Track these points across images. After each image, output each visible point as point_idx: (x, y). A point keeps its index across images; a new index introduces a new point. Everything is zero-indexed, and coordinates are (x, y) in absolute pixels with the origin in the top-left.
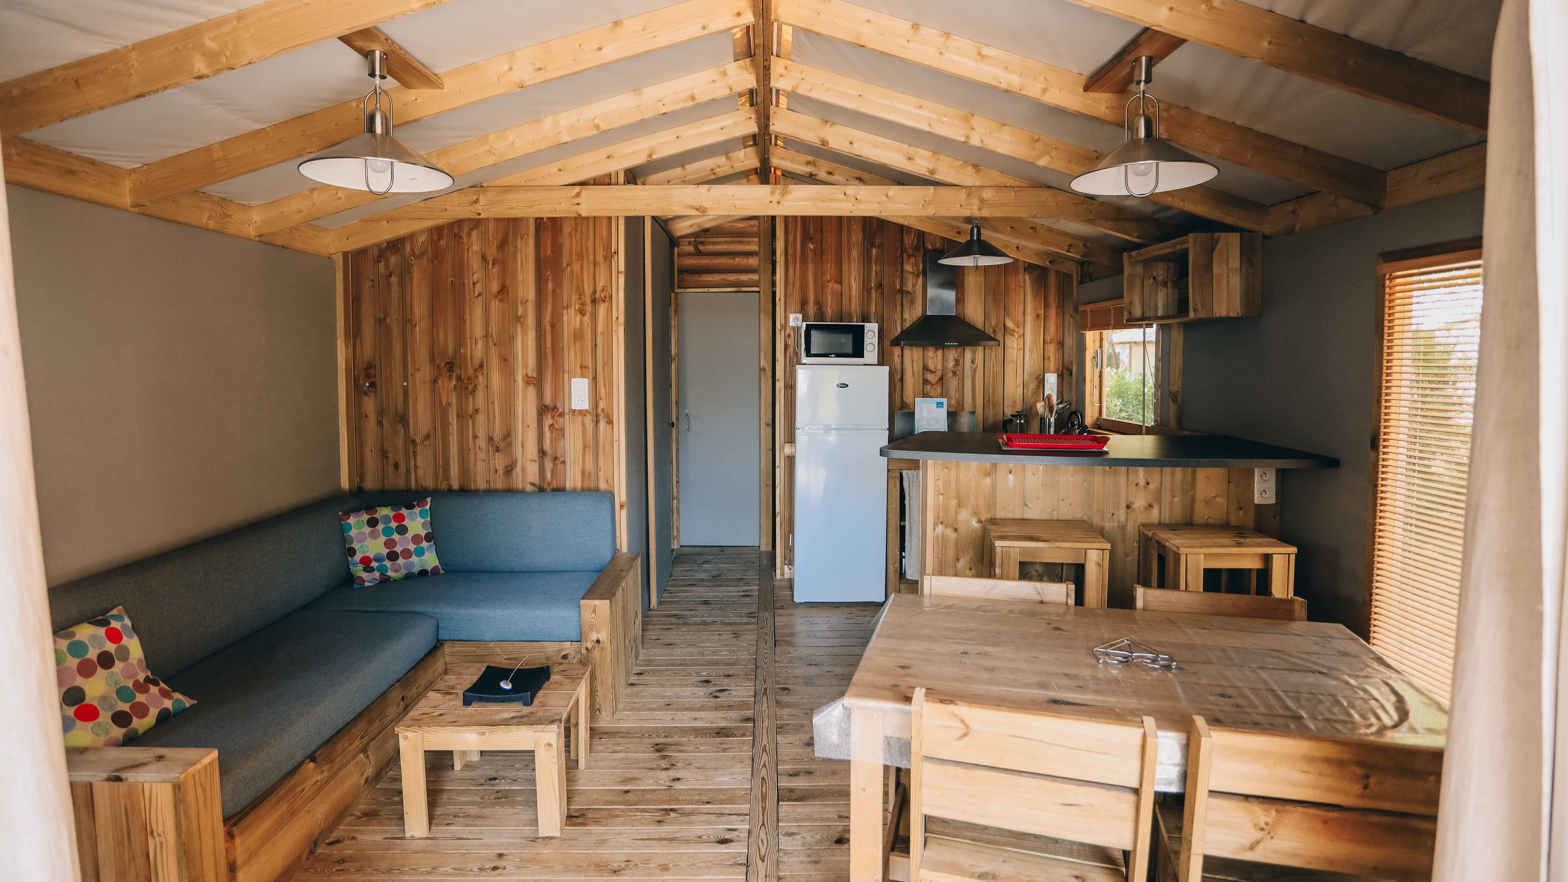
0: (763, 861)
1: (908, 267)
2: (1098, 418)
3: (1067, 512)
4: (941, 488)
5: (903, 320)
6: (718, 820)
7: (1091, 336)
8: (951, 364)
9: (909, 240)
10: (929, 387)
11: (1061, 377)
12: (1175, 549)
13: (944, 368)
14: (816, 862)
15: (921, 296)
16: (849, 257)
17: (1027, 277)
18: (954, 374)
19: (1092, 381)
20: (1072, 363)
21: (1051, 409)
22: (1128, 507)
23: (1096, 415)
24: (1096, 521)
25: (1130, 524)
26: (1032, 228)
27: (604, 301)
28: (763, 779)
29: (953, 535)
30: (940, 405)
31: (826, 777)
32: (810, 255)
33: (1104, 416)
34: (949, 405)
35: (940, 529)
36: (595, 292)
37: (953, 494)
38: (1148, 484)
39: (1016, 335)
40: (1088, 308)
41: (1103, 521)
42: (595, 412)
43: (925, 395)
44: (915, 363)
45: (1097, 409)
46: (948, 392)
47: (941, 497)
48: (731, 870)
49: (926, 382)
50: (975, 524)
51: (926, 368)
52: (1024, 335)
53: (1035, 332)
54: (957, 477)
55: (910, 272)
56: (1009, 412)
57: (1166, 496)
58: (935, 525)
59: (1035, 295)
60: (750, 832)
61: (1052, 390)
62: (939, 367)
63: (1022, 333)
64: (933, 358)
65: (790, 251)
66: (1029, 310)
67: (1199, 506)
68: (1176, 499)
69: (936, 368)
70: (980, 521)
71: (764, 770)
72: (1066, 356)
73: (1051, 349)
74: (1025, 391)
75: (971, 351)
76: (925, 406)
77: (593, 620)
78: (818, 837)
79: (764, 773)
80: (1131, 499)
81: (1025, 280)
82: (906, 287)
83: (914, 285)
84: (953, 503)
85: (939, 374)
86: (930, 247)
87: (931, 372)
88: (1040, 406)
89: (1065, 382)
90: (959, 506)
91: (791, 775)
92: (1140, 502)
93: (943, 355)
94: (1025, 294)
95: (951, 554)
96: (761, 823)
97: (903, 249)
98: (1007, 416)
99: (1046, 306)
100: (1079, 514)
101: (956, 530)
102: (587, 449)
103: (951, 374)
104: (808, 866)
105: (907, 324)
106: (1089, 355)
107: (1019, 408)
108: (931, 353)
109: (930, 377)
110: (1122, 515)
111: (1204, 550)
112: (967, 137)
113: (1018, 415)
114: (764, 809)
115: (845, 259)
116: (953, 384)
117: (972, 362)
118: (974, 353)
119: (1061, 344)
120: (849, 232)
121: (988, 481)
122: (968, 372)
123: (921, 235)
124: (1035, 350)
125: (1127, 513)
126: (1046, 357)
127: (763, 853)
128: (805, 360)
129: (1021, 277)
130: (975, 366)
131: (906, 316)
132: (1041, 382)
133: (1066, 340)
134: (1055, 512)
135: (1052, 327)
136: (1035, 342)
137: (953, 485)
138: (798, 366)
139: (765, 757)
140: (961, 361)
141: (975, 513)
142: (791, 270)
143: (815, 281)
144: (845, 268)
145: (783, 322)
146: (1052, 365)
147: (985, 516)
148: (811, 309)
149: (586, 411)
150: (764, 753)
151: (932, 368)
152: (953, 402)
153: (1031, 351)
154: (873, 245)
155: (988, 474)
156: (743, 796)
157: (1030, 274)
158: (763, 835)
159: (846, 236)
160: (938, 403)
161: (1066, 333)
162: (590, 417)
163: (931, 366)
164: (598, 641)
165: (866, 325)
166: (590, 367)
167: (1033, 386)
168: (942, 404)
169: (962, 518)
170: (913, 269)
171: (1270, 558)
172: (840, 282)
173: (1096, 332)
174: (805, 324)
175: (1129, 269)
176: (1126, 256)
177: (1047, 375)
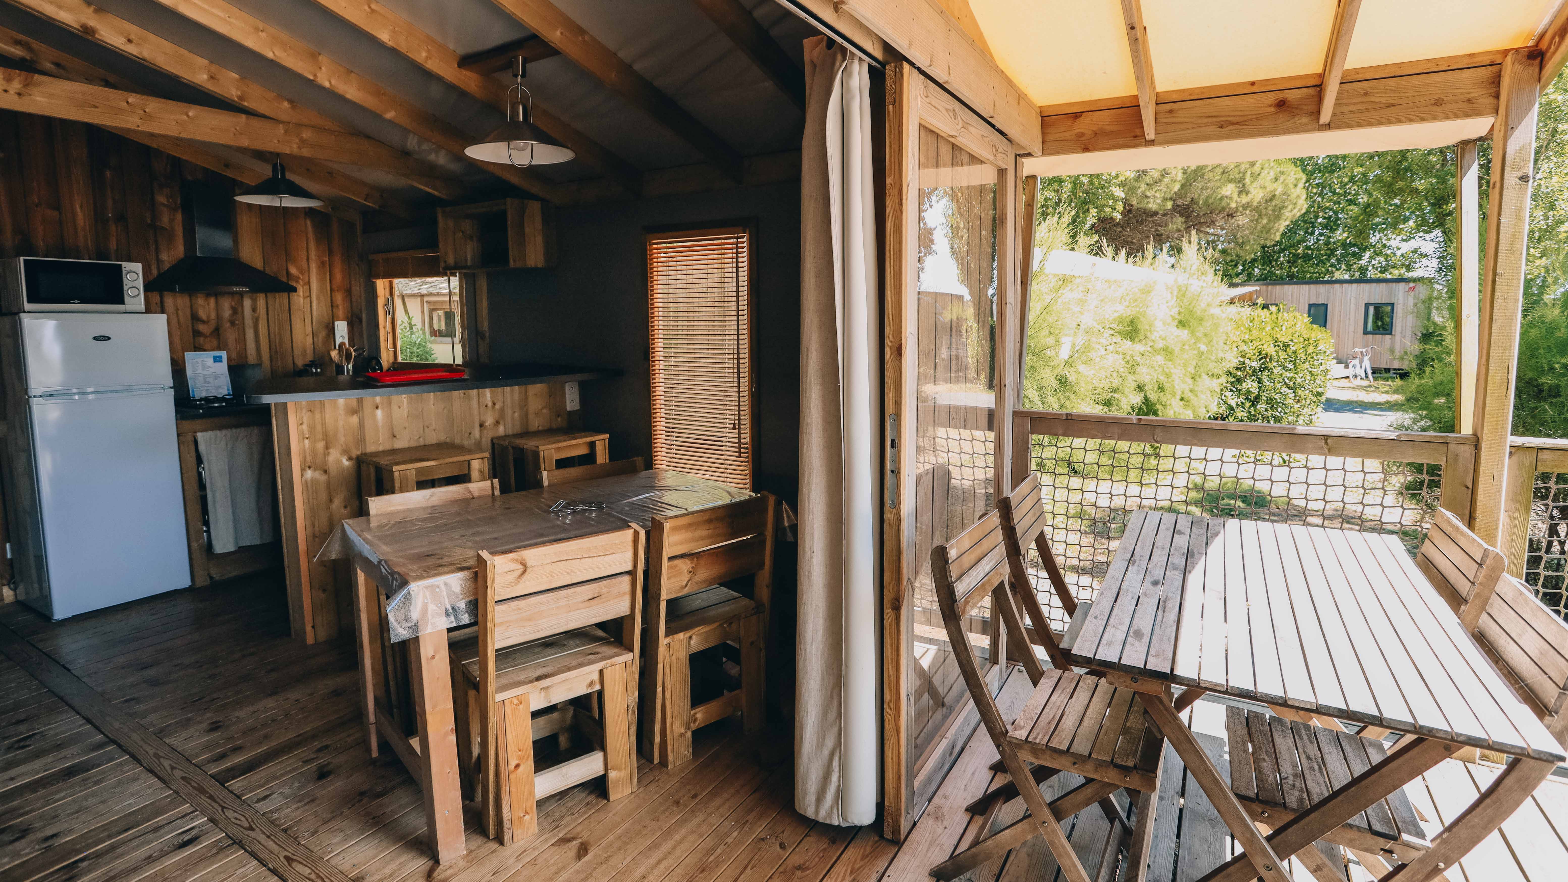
0: (253, 830)
1: (161, 199)
2: (393, 363)
3: (432, 438)
4: (306, 432)
5: (159, 261)
6: (158, 834)
7: (381, 285)
8: (227, 313)
9: (160, 167)
10: (202, 339)
11: (351, 324)
12: (534, 448)
13: (219, 317)
14: (313, 801)
15: (181, 233)
16: (71, 177)
17: (309, 222)
18: (233, 323)
19: (385, 327)
20: (361, 310)
21: (348, 356)
22: (481, 425)
23: (392, 359)
24: (457, 441)
25: (484, 440)
26: (329, 173)
28: (183, 778)
29: (323, 478)
30: (217, 359)
31: (261, 743)
33: (400, 359)
34: (229, 359)
35: (309, 474)
37: (320, 436)
38: (494, 404)
39: (301, 282)
40: (379, 257)
41: (462, 440)
43: (197, 348)
44: (180, 312)
45: (392, 354)
46: (226, 343)
47: (307, 441)
48: (219, 856)
49: (197, 333)
50: (346, 463)
51: (195, 318)
52: (309, 282)
53: (321, 280)
54: (323, 419)
55: (163, 204)
56: (300, 363)
57: (509, 412)
58: (303, 470)
59: (318, 241)
60: (211, 820)
61: (343, 337)
62: (213, 315)
63: (307, 280)
64: (203, 307)
66: (313, 256)
67: (531, 416)
68: (516, 414)
69: (208, 317)
70: (350, 459)
71: (176, 772)
72: (354, 304)
73: (339, 298)
74: (316, 340)
75: (251, 299)
76: (199, 360)
78: (297, 785)
79: (178, 774)
80: (483, 418)
81: (306, 225)
82: (159, 221)
83: (172, 221)
84: (321, 445)
85: (213, 324)
86: (190, 178)
87: (204, 322)
88: (334, 354)
89: (356, 329)
90: (327, 447)
91: (216, 760)
92: (489, 421)
93: (217, 302)
94: (307, 240)
95: (323, 496)
96: (220, 809)
97: (153, 177)
98: (297, 366)
99: (331, 253)
100: (443, 437)
101: (325, 472)
103: (228, 325)
104: (307, 807)
105: (166, 266)
106: (381, 302)
107: (310, 357)
108: (200, 301)
109: (201, 327)
110: (476, 433)
111: (554, 446)
112: (315, 76)
113: (313, 364)
114: (211, 797)
115: (62, 177)
116: (231, 336)
117: (253, 311)
118: (254, 301)
119: (349, 292)
120: (66, 143)
121: (355, 420)
122: (249, 322)
123: (176, 163)
124: (322, 298)
125: (481, 430)
126: (334, 304)
127: (246, 825)
128: (27, 306)
129: (301, 221)
130: (257, 314)
131: (164, 256)
132: (331, 331)
133: (353, 288)
134: (421, 439)
135: (338, 276)
136: (321, 290)
137: (319, 428)
138: (22, 315)
139: (166, 763)
140: (240, 310)
141: (346, 452)
143: (12, 202)
144: (64, 190)
146: (341, 312)
147: (355, 453)
150: (162, 760)
151: (204, 318)
152: (234, 355)
153: (318, 299)
154: (106, 166)
155: (354, 412)
156: (170, 803)
157: (312, 219)
158: (230, 814)
159: (61, 147)
160: (215, 357)
161: (353, 281)
163: (202, 314)
165: (124, 264)
167: (323, 334)
168: (221, 357)
169: (331, 459)
170: (168, 201)
171: (592, 445)
172: (57, 207)
173: (387, 281)
174: (22, 259)
175: (444, 223)
176: (439, 211)
177: (336, 323)
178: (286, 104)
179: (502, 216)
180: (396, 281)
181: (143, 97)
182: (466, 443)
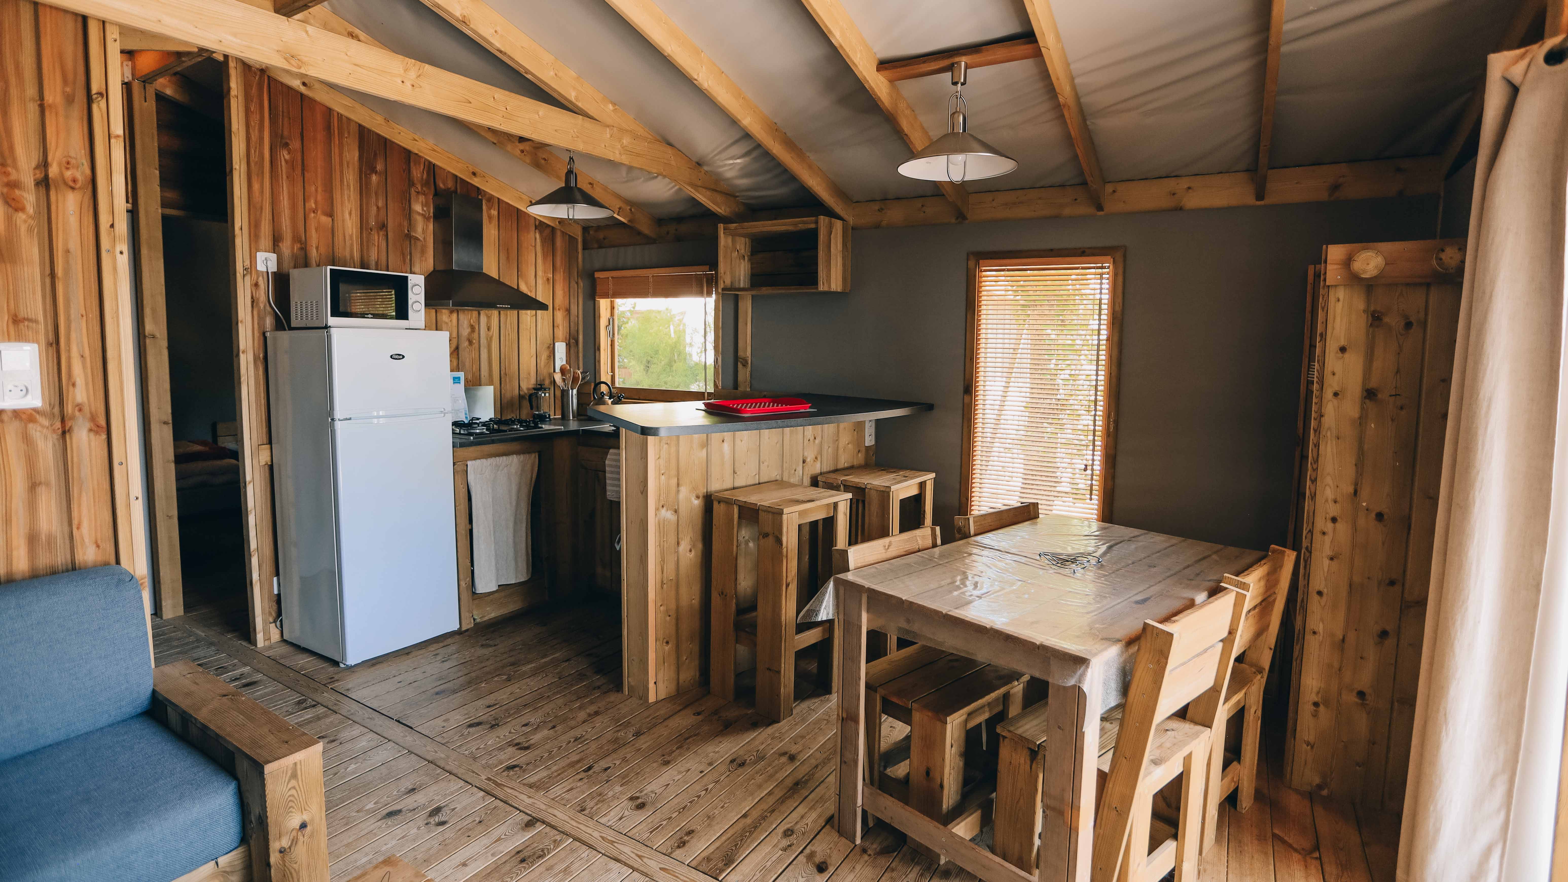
1: (418, 208)
2: (611, 386)
7: (604, 304)
8: (466, 330)
9: (417, 173)
11: (568, 346)
15: (432, 245)
16: (342, 181)
17: (538, 236)
18: (470, 342)
19: (605, 350)
20: (580, 331)
22: (804, 462)
23: (609, 382)
27: (73, 188)
29: (673, 518)
30: (456, 381)
32: (283, 168)
33: (617, 383)
34: (466, 380)
36: (44, 164)
38: (815, 438)
42: (56, 410)
45: (610, 377)
46: (464, 365)
50: (696, 501)
51: (457, 334)
54: (677, 453)
55: (419, 213)
56: (524, 387)
57: (825, 447)
58: (657, 509)
59: (545, 256)
61: (562, 359)
64: (447, 324)
65: (254, 157)
66: (540, 273)
67: (840, 452)
70: (698, 497)
72: (575, 324)
73: (558, 316)
74: (539, 364)
75: (487, 315)
77: (293, 792)
80: (806, 453)
82: (415, 231)
83: (424, 231)
85: (454, 343)
86: (441, 185)
88: (558, 377)
89: (572, 351)
90: (679, 484)
92: (810, 457)
93: (458, 319)
94: (536, 254)
95: (673, 538)
97: (411, 184)
98: (522, 390)
99: (555, 269)
100: (774, 474)
101: (676, 511)
102: (42, 491)
103: (467, 343)
106: (603, 322)
107: (533, 382)
108: (445, 317)
113: (541, 387)
115: (337, 183)
116: (469, 355)
117: (488, 330)
118: (489, 317)
119: (568, 311)
120: (341, 145)
122: (483, 341)
123: (430, 167)
126: (555, 325)
128: (330, 320)
129: (532, 234)
130: (491, 333)
132: (552, 353)
133: (573, 307)
135: (562, 294)
137: (673, 462)
138: (332, 330)
140: (478, 325)
141: (694, 489)
142: (256, 186)
143: (293, 207)
144: (337, 195)
145: (247, 263)
146: (561, 334)
148: (286, 247)
149: (36, 410)
152: (470, 377)
153: (542, 318)
154: (373, 170)
157: (541, 233)
159: (337, 151)
160: (454, 378)
161: (575, 300)
162: (46, 422)
163: (462, 329)
164: (303, 826)
165: (410, 276)
166: (41, 318)
167: (545, 356)
168: (459, 378)
169: (682, 496)
170: (423, 210)
171: (922, 485)
172: (331, 215)
173: (608, 300)
174: (329, 267)
175: (724, 241)
176: (721, 226)
177: (557, 344)
178: (611, 107)
179: (813, 234)
180: (619, 301)
181: (507, 93)
182: (792, 480)
